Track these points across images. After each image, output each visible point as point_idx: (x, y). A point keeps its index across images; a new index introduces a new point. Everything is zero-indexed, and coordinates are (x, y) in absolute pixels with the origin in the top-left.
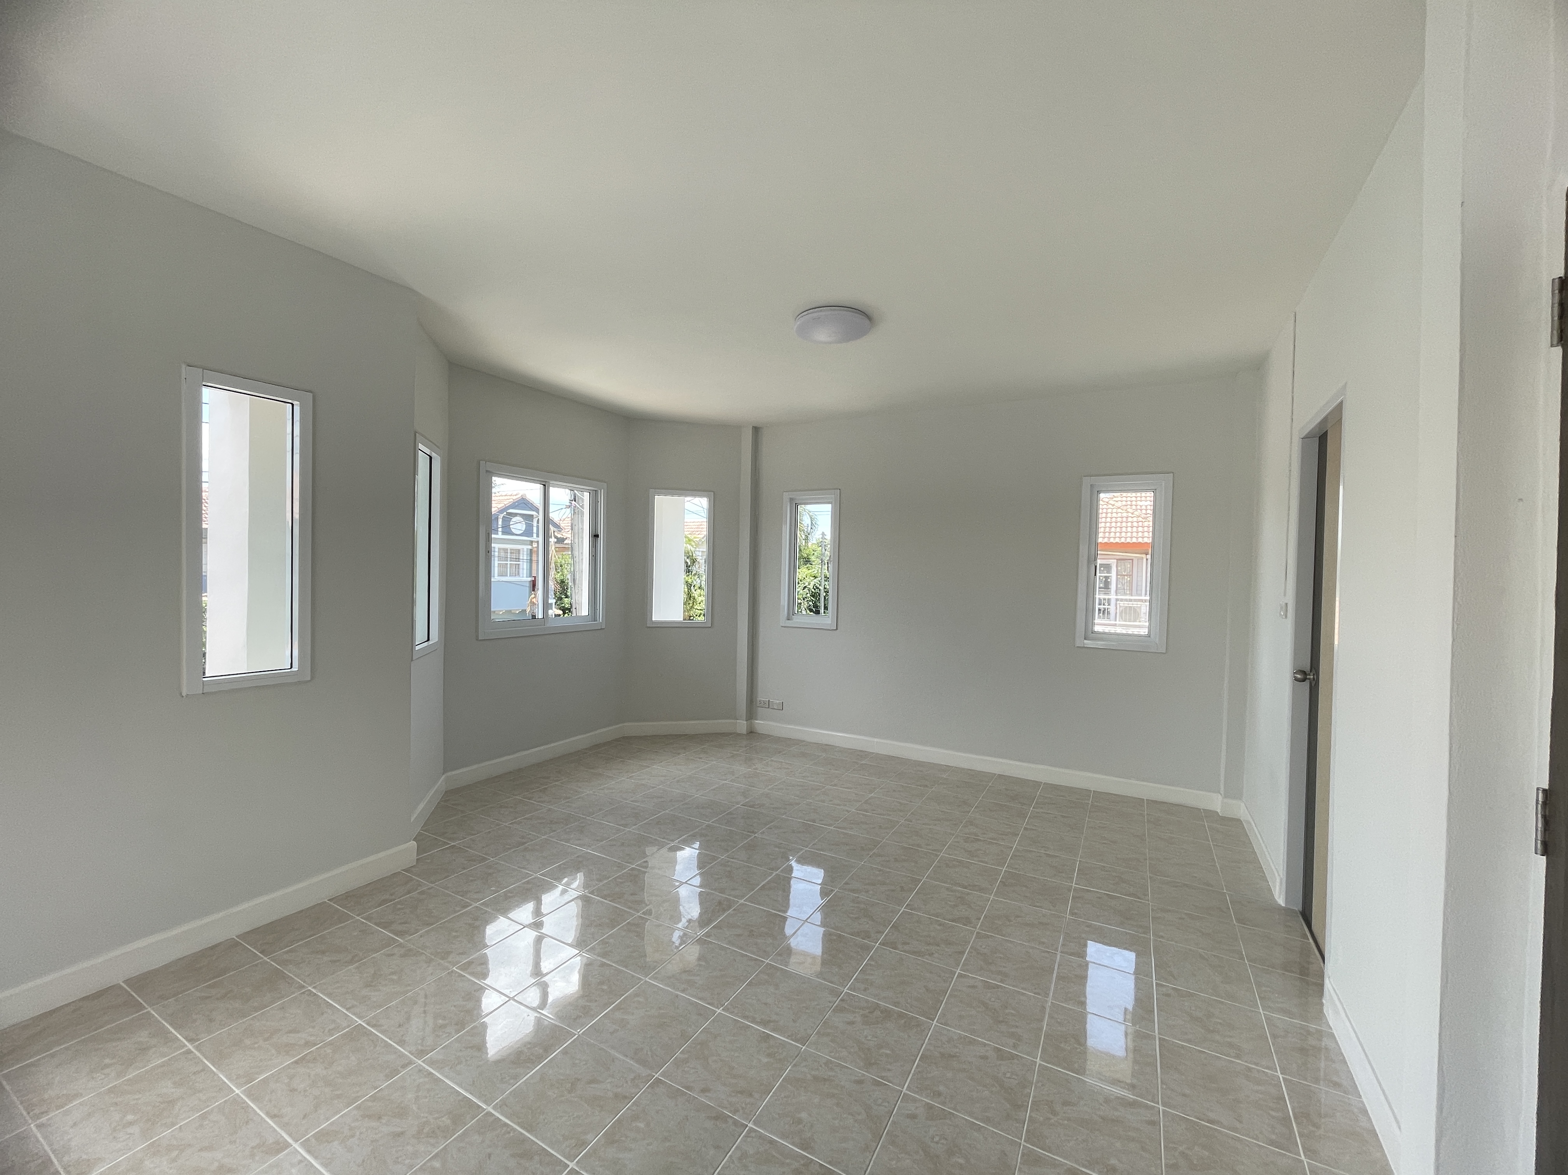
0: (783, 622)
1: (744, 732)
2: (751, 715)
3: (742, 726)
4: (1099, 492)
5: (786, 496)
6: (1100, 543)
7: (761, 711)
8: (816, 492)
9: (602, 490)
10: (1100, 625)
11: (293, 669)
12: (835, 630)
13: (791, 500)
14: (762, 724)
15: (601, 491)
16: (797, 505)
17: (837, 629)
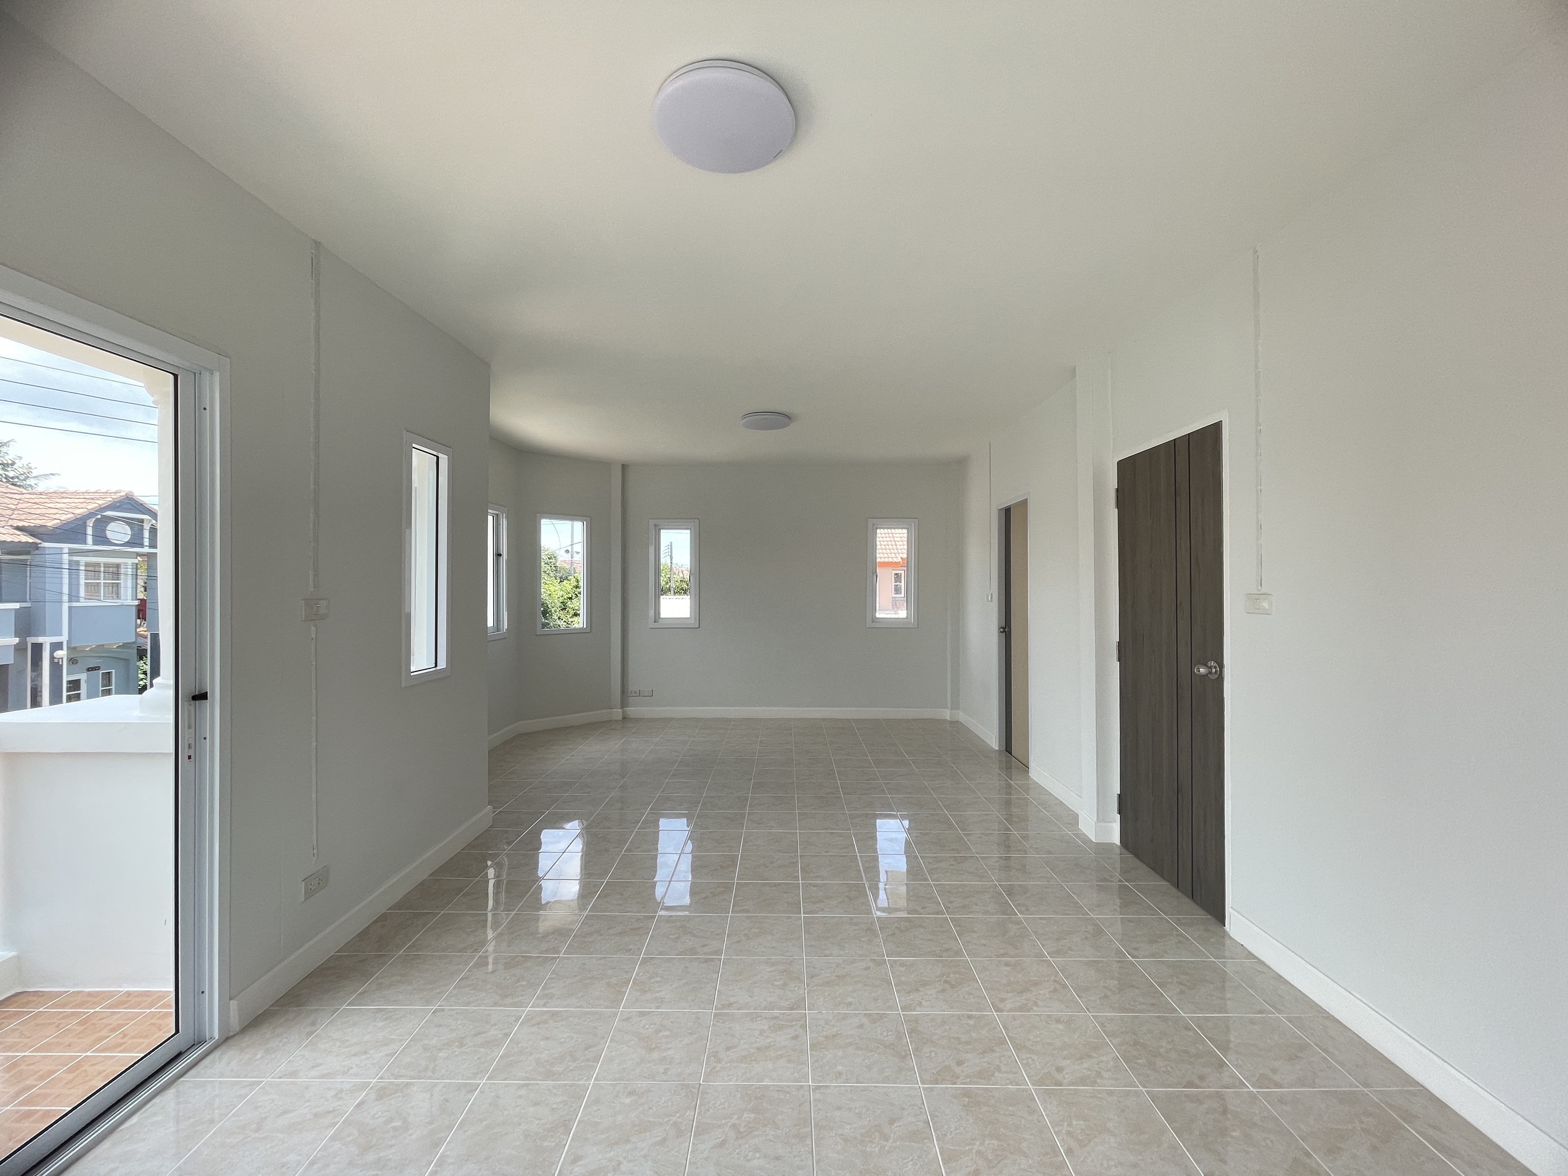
0: (652, 624)
1: (621, 718)
2: (624, 704)
3: (617, 713)
4: (877, 529)
5: (652, 523)
6: (880, 562)
7: (631, 700)
8: (676, 521)
9: (504, 514)
10: (878, 615)
11: (438, 668)
12: (697, 628)
13: (655, 525)
14: (632, 711)
15: (502, 515)
16: (660, 530)
17: (699, 627)
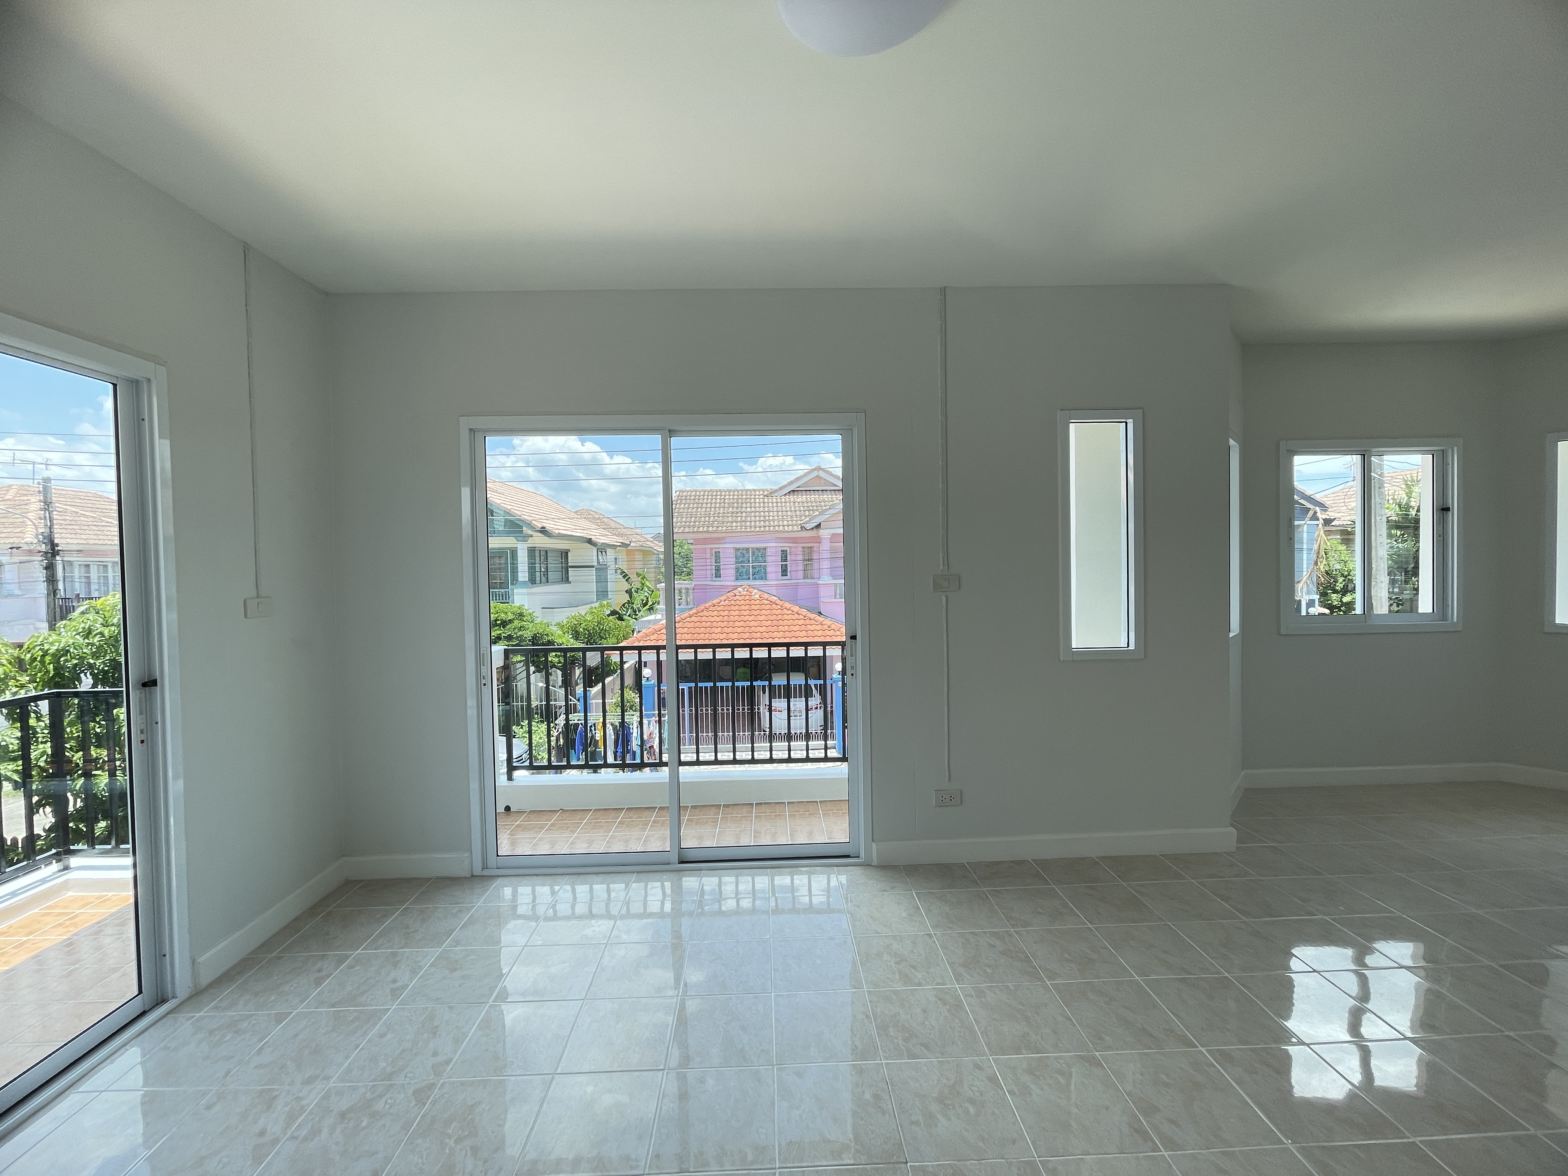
9: (1455, 448)
11: (1129, 648)
15: (1453, 451)
